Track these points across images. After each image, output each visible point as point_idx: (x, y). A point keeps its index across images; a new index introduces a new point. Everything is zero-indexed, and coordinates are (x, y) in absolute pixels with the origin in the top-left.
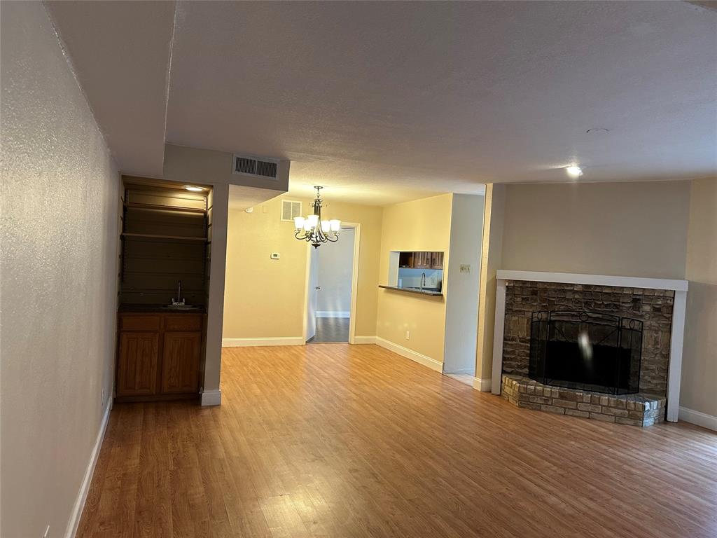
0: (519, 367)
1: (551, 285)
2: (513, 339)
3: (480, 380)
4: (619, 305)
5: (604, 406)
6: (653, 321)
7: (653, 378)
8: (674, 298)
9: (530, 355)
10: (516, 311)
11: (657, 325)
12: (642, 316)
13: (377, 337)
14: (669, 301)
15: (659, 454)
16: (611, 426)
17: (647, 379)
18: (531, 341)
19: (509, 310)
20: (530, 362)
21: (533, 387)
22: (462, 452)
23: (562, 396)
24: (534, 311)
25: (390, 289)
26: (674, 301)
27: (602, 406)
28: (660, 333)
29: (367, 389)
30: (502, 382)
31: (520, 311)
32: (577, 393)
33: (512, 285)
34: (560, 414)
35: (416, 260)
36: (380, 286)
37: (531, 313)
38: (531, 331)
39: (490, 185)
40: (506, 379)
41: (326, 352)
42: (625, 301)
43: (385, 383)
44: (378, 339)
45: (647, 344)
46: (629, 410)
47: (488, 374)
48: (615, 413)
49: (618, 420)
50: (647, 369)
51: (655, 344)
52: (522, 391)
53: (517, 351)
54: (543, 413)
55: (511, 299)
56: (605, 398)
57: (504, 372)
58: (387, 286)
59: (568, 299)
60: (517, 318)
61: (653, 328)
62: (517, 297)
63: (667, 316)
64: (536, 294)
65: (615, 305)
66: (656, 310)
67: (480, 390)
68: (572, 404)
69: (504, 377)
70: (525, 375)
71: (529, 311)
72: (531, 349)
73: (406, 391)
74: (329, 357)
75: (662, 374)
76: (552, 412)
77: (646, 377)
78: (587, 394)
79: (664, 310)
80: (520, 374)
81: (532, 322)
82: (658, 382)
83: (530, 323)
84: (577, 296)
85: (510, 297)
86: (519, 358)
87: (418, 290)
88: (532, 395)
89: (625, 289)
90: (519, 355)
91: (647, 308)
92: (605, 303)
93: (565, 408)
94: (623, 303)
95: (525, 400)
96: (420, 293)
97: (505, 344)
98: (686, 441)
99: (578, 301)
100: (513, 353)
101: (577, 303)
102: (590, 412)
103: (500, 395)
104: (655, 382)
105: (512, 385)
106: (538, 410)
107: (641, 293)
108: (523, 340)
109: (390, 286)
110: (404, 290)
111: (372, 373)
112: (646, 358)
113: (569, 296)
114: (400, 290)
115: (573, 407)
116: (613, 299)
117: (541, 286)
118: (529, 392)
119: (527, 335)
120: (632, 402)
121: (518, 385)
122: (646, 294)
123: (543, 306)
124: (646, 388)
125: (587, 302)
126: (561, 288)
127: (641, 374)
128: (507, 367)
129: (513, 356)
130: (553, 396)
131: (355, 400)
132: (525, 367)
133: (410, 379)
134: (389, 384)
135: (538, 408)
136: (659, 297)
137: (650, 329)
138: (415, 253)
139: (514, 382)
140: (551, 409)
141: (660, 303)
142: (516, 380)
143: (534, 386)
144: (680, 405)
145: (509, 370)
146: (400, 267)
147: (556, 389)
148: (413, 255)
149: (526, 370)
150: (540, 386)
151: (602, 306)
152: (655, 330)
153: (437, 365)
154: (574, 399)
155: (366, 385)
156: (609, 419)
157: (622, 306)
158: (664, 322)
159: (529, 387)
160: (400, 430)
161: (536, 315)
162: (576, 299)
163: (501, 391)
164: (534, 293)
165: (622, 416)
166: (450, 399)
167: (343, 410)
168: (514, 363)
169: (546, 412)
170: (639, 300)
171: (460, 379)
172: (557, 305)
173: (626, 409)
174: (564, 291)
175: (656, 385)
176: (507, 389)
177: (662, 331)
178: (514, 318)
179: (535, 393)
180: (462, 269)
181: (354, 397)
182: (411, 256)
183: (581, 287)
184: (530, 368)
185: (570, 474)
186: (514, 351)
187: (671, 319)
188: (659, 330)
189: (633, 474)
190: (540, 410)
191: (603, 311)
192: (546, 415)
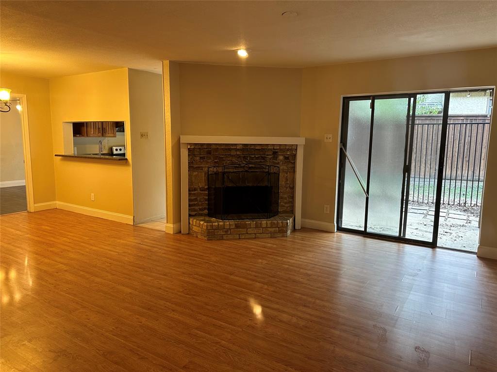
0: (200, 210)
1: (221, 146)
2: (195, 190)
3: (171, 226)
4: (265, 157)
5: (264, 228)
6: (284, 166)
7: (286, 203)
8: (296, 149)
9: (209, 200)
10: (197, 167)
11: (287, 168)
12: (278, 163)
13: (57, 202)
14: (294, 152)
15: (310, 255)
16: (269, 240)
17: (283, 205)
18: (209, 189)
19: (191, 168)
20: (209, 204)
21: (216, 224)
22: (194, 295)
23: (237, 226)
24: (209, 167)
25: (66, 157)
26: (296, 152)
27: (263, 228)
28: (289, 173)
29: (72, 255)
30: (189, 223)
31: (199, 167)
32: (247, 222)
33: (193, 147)
34: (236, 239)
35: (89, 129)
36: (56, 155)
37: (207, 168)
38: (208, 182)
39: (167, 62)
40: (194, 221)
41: (7, 225)
42: (269, 154)
43: (87, 246)
44: (59, 204)
45: (282, 182)
46: (279, 228)
47: (178, 219)
48: (271, 231)
49: (273, 236)
50: (282, 198)
51: (286, 181)
52: (209, 228)
53: (198, 198)
54: (224, 241)
55: (191, 159)
56: (264, 222)
57: (190, 215)
58: (63, 154)
59: (232, 156)
60: (197, 173)
61: (285, 171)
62: (196, 157)
63: (293, 162)
64: (210, 153)
65: (262, 157)
66: (286, 158)
67: (172, 233)
68: (243, 231)
69: (191, 219)
70: (205, 215)
71: (205, 167)
72: (209, 195)
73: (112, 249)
74: (13, 230)
75: (291, 200)
76: (231, 239)
77: (282, 203)
78: (253, 221)
79: (290, 158)
80: (201, 215)
81: (208, 175)
82: (288, 205)
83: (206, 176)
84: (238, 153)
85: (191, 157)
86: (200, 203)
87: (97, 156)
88: (216, 230)
89: (269, 146)
90: (200, 201)
91: (281, 158)
92: (257, 156)
93: (239, 234)
94: (267, 155)
95: (212, 235)
96: (100, 158)
97: (190, 194)
98: (314, 241)
99: (239, 156)
100: (196, 200)
101: (239, 158)
102: (255, 234)
103: (188, 234)
104: (287, 205)
105: (200, 225)
106: (221, 240)
107: (278, 148)
108: (202, 189)
109: (66, 154)
110: (81, 157)
111: (68, 238)
112: (282, 191)
113: (233, 153)
114: (76, 157)
115: (244, 233)
116: (261, 153)
117: (214, 147)
118: (214, 228)
119: (205, 185)
120: (280, 222)
121: (205, 224)
122: (281, 148)
123: (215, 162)
124: (282, 210)
125: (245, 156)
126: (228, 147)
127: (279, 202)
128: (192, 211)
129: (196, 202)
130: (232, 227)
131: (66, 271)
132: (205, 209)
133: (109, 236)
134: (92, 245)
135: (221, 238)
136: (288, 150)
137: (283, 172)
138: (87, 123)
139: (202, 223)
140: (230, 237)
141: (289, 153)
142: (202, 220)
143: (216, 222)
144: (302, 218)
145: (193, 213)
146: (74, 136)
147: (232, 222)
148: (85, 124)
149: (206, 211)
150: (221, 222)
151: (254, 159)
152: (286, 172)
153: (128, 219)
154: (245, 227)
155: (68, 251)
156: (267, 236)
157: (267, 158)
158: (291, 166)
159: (214, 224)
160: (129, 290)
161: (211, 169)
162: (238, 155)
163: (189, 230)
164: (209, 153)
165: (275, 232)
166: (154, 247)
167: (58, 285)
168: (197, 208)
169: (228, 240)
170: (277, 152)
171: (150, 227)
172: (224, 160)
173: (277, 227)
174: (230, 150)
175: (287, 207)
176: (195, 229)
177: (290, 172)
178: (195, 174)
179: (218, 228)
180: (142, 136)
181: (64, 267)
182: (84, 126)
183: (241, 146)
184: (209, 209)
185: (278, 289)
186: (196, 199)
187: (294, 163)
188: (288, 172)
189: (310, 275)
190: (223, 239)
191: (254, 162)
192: (227, 242)
